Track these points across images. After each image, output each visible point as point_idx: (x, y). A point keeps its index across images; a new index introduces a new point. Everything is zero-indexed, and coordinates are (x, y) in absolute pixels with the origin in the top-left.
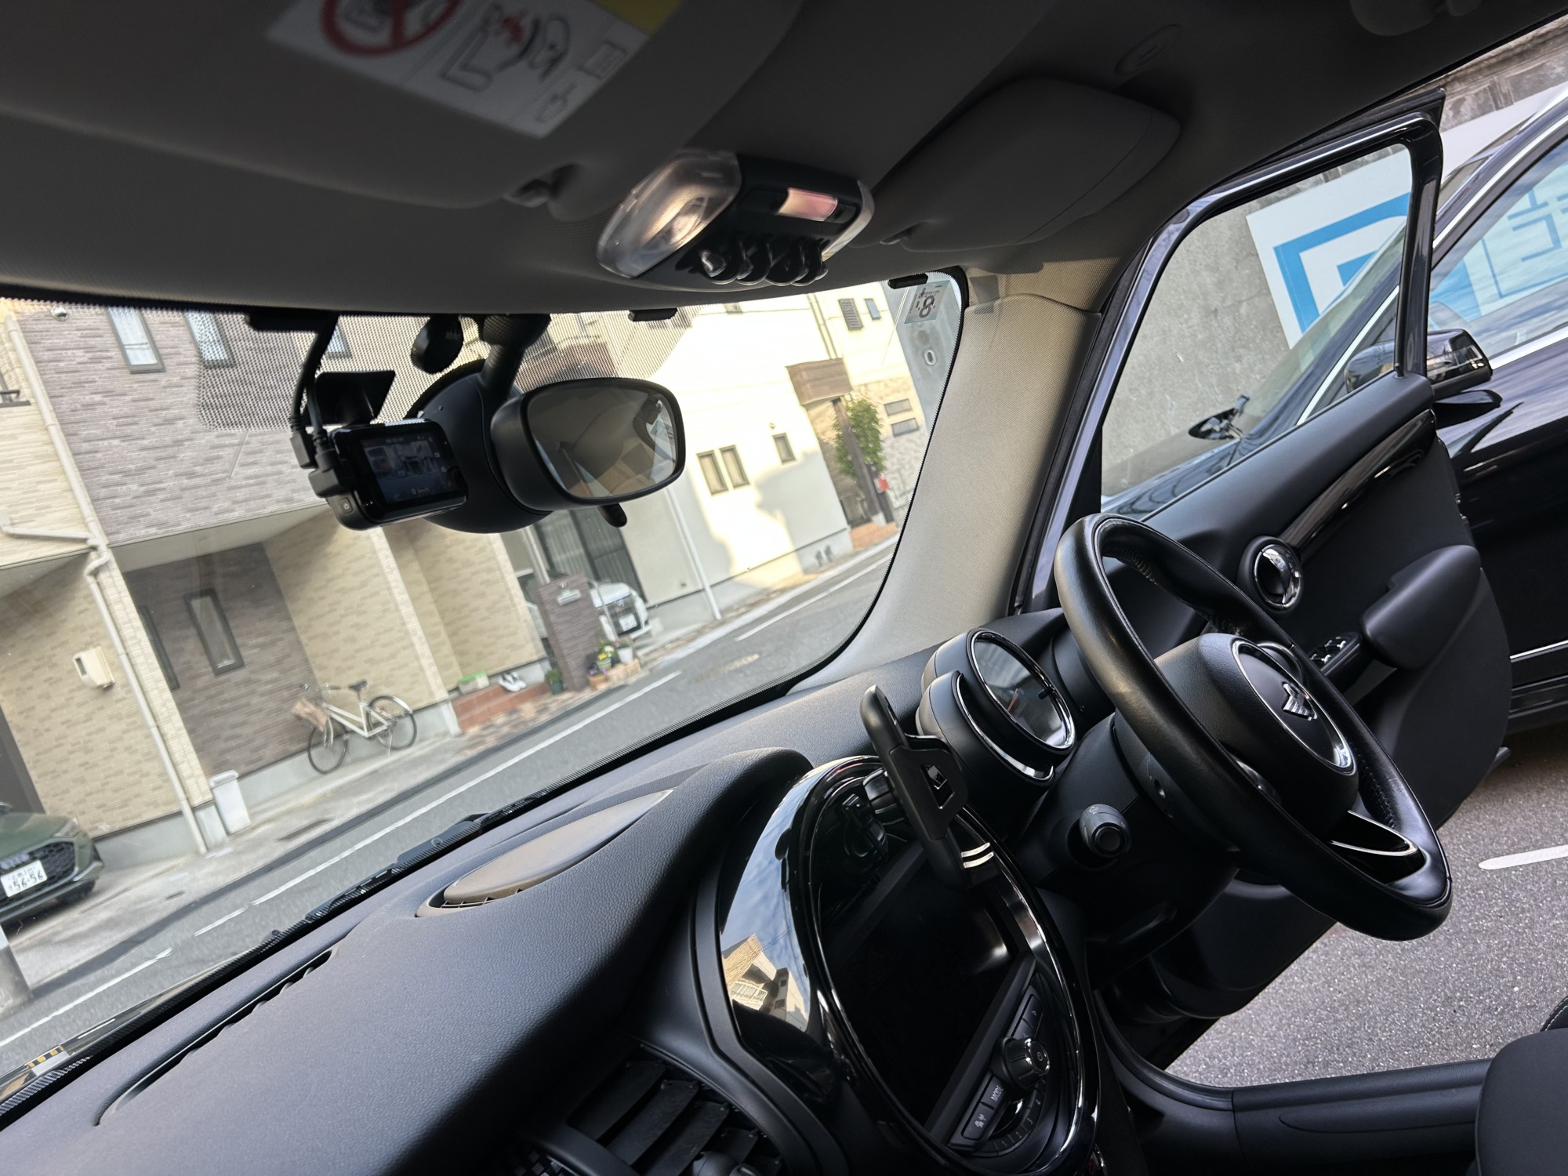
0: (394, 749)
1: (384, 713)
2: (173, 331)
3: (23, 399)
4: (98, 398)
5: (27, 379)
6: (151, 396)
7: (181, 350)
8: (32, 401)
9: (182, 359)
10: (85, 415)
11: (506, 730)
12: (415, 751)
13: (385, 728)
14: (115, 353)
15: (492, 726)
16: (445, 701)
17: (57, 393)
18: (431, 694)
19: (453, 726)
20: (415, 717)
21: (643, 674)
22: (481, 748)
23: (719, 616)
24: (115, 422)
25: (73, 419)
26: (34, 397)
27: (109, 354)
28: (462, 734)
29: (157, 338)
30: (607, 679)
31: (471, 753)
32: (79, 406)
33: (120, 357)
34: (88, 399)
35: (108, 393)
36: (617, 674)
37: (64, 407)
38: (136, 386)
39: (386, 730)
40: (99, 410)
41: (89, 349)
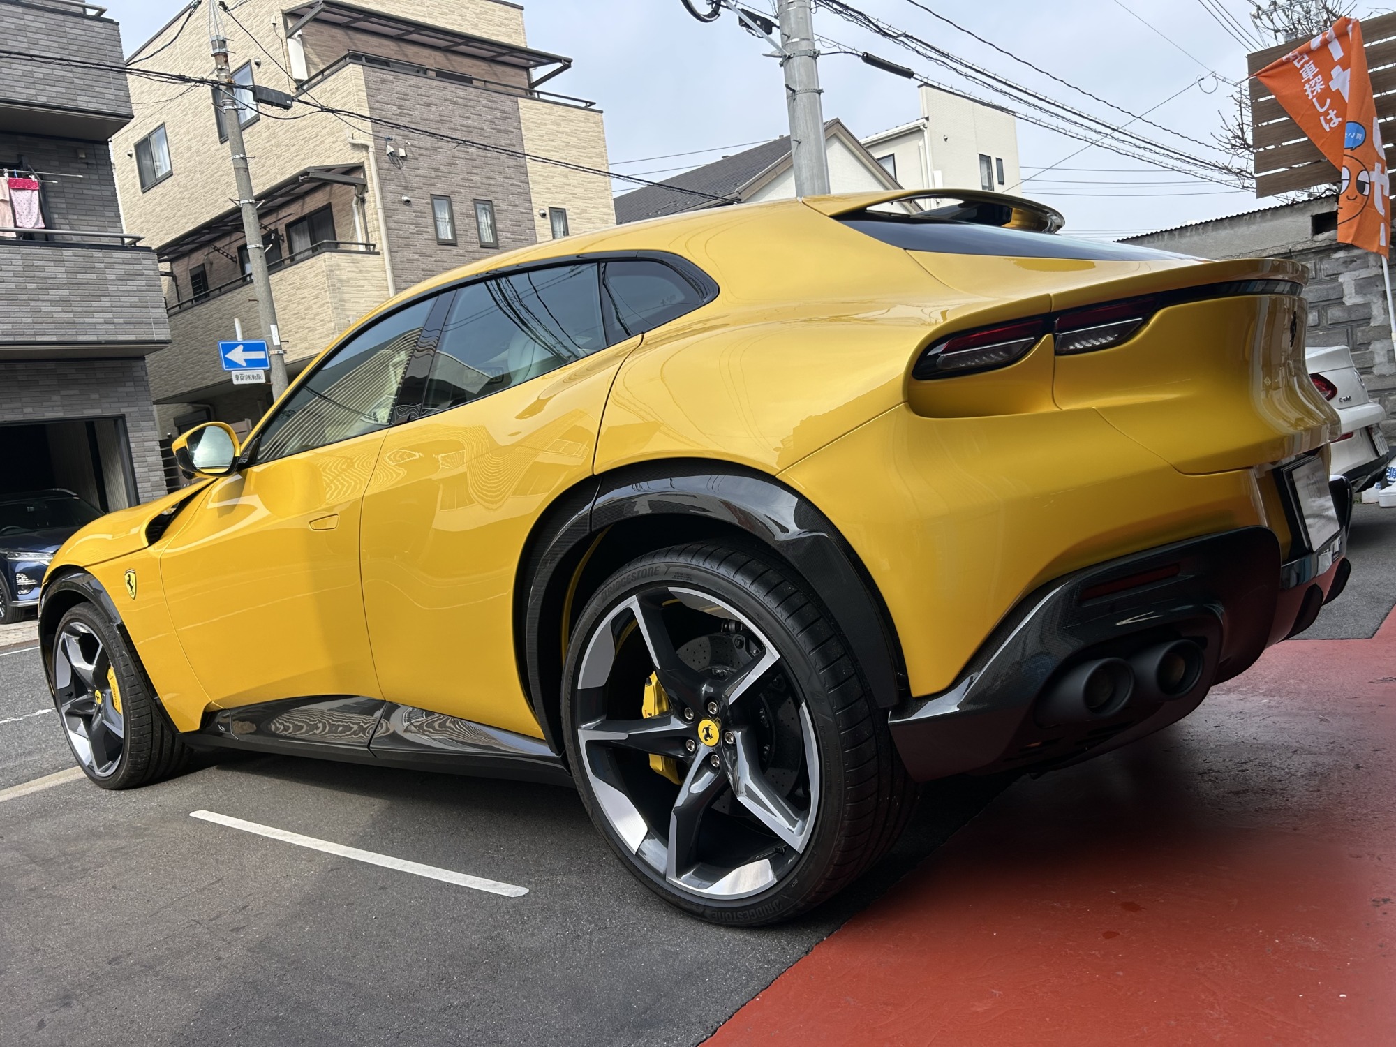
2: (467, 220)
3: (376, 250)
4: (416, 256)
5: (380, 239)
6: (445, 259)
7: (469, 233)
8: (381, 252)
9: (469, 239)
10: (407, 266)
14: (431, 230)
17: (395, 249)
24: (422, 273)
25: (400, 267)
26: (382, 250)
27: (428, 230)
29: (457, 223)
32: (405, 259)
33: (434, 232)
34: (411, 256)
35: (422, 254)
37: (397, 259)
38: (438, 252)
40: (415, 263)
41: (417, 225)
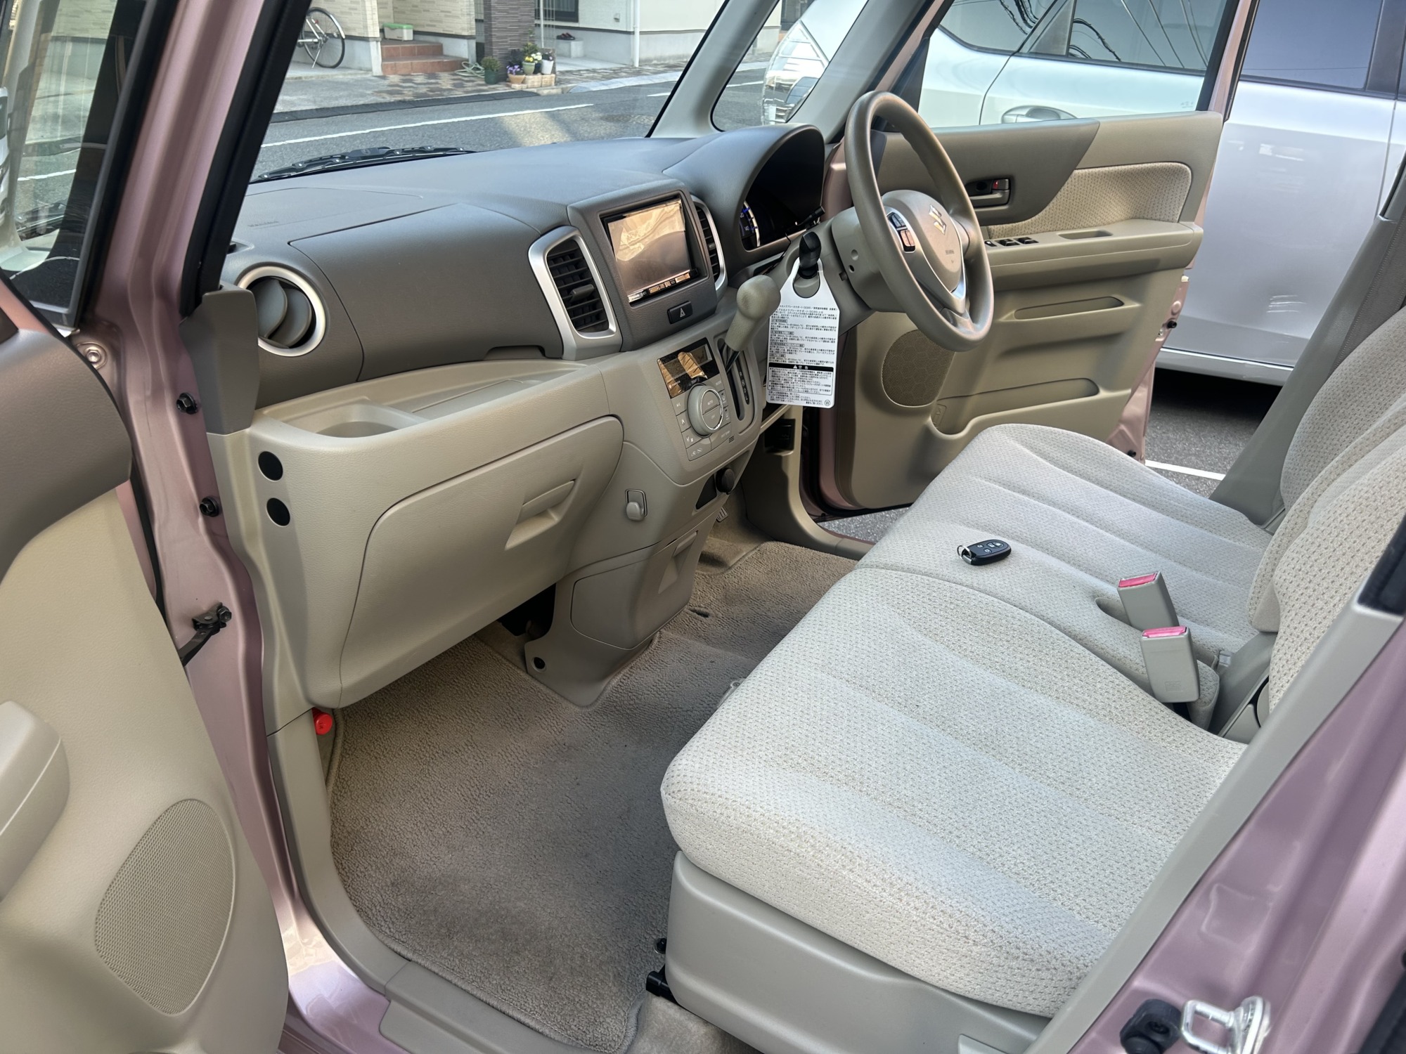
0: (319, 65)
1: (317, 25)
11: (423, 90)
12: (337, 75)
13: (316, 40)
15: (411, 81)
16: (375, 38)
18: (366, 27)
19: (377, 69)
20: (346, 42)
21: (556, 91)
22: (399, 98)
23: (637, 65)
28: (383, 77)
30: (523, 82)
31: (389, 99)
36: (533, 81)
39: (316, 43)
